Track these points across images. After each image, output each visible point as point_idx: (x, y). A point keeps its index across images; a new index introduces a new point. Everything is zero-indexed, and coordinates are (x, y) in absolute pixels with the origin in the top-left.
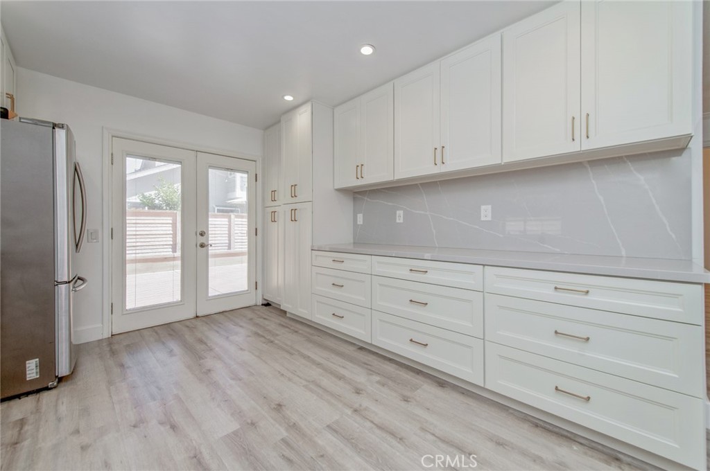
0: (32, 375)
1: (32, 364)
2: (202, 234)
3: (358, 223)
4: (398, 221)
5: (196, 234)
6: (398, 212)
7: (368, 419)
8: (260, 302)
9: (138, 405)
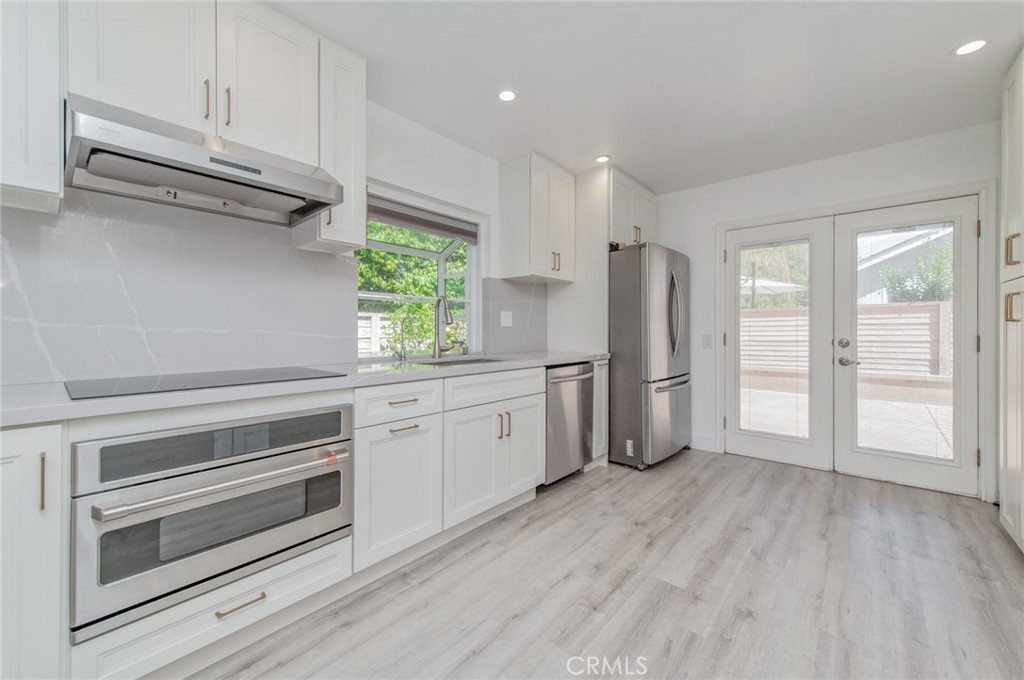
0: (630, 452)
1: (629, 443)
2: (844, 344)
5: (833, 344)
9: (659, 513)
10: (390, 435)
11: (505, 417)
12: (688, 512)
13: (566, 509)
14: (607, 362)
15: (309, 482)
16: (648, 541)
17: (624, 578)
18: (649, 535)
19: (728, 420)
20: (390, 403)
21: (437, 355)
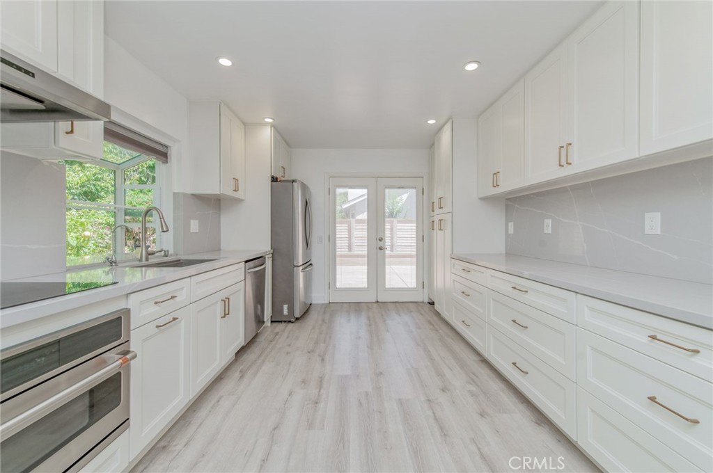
0: (286, 312)
1: (285, 307)
2: (381, 240)
3: (510, 233)
4: (546, 232)
5: (376, 240)
6: (546, 221)
7: (432, 410)
8: (426, 300)
9: (317, 343)
10: (157, 330)
11: (227, 301)
12: (330, 338)
13: (262, 358)
14: (271, 255)
15: (91, 391)
16: (320, 358)
17: (321, 381)
18: (319, 356)
19: (331, 284)
20: (156, 303)
21: (144, 259)
